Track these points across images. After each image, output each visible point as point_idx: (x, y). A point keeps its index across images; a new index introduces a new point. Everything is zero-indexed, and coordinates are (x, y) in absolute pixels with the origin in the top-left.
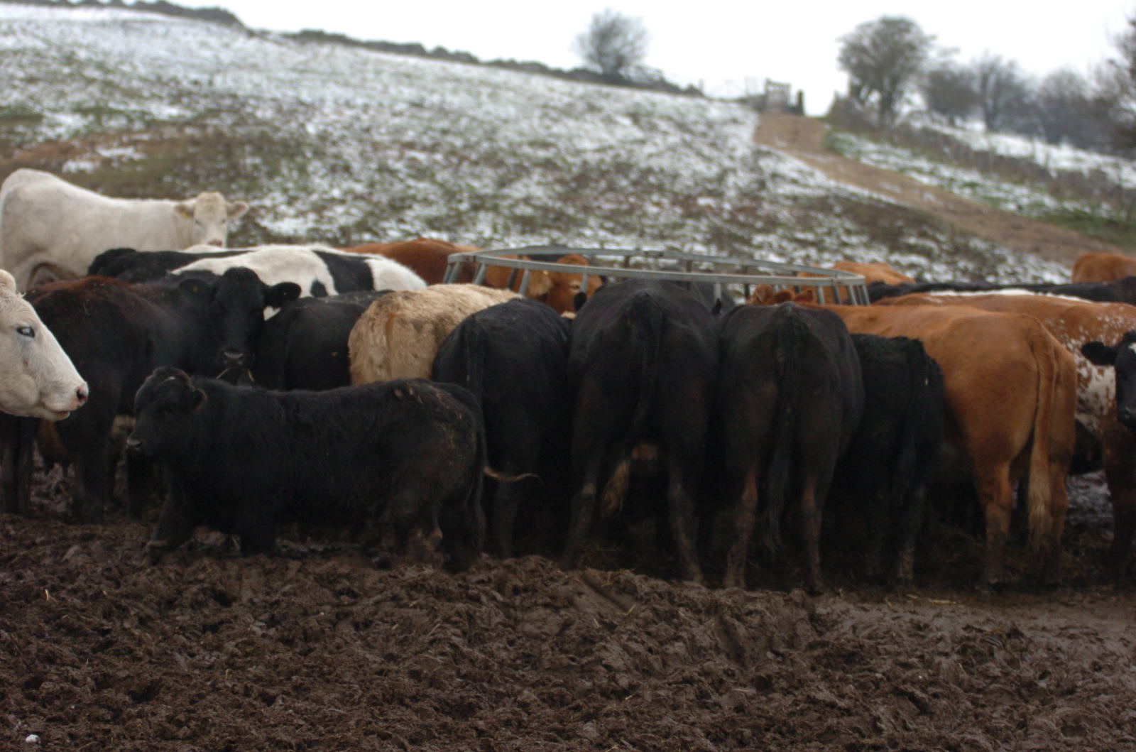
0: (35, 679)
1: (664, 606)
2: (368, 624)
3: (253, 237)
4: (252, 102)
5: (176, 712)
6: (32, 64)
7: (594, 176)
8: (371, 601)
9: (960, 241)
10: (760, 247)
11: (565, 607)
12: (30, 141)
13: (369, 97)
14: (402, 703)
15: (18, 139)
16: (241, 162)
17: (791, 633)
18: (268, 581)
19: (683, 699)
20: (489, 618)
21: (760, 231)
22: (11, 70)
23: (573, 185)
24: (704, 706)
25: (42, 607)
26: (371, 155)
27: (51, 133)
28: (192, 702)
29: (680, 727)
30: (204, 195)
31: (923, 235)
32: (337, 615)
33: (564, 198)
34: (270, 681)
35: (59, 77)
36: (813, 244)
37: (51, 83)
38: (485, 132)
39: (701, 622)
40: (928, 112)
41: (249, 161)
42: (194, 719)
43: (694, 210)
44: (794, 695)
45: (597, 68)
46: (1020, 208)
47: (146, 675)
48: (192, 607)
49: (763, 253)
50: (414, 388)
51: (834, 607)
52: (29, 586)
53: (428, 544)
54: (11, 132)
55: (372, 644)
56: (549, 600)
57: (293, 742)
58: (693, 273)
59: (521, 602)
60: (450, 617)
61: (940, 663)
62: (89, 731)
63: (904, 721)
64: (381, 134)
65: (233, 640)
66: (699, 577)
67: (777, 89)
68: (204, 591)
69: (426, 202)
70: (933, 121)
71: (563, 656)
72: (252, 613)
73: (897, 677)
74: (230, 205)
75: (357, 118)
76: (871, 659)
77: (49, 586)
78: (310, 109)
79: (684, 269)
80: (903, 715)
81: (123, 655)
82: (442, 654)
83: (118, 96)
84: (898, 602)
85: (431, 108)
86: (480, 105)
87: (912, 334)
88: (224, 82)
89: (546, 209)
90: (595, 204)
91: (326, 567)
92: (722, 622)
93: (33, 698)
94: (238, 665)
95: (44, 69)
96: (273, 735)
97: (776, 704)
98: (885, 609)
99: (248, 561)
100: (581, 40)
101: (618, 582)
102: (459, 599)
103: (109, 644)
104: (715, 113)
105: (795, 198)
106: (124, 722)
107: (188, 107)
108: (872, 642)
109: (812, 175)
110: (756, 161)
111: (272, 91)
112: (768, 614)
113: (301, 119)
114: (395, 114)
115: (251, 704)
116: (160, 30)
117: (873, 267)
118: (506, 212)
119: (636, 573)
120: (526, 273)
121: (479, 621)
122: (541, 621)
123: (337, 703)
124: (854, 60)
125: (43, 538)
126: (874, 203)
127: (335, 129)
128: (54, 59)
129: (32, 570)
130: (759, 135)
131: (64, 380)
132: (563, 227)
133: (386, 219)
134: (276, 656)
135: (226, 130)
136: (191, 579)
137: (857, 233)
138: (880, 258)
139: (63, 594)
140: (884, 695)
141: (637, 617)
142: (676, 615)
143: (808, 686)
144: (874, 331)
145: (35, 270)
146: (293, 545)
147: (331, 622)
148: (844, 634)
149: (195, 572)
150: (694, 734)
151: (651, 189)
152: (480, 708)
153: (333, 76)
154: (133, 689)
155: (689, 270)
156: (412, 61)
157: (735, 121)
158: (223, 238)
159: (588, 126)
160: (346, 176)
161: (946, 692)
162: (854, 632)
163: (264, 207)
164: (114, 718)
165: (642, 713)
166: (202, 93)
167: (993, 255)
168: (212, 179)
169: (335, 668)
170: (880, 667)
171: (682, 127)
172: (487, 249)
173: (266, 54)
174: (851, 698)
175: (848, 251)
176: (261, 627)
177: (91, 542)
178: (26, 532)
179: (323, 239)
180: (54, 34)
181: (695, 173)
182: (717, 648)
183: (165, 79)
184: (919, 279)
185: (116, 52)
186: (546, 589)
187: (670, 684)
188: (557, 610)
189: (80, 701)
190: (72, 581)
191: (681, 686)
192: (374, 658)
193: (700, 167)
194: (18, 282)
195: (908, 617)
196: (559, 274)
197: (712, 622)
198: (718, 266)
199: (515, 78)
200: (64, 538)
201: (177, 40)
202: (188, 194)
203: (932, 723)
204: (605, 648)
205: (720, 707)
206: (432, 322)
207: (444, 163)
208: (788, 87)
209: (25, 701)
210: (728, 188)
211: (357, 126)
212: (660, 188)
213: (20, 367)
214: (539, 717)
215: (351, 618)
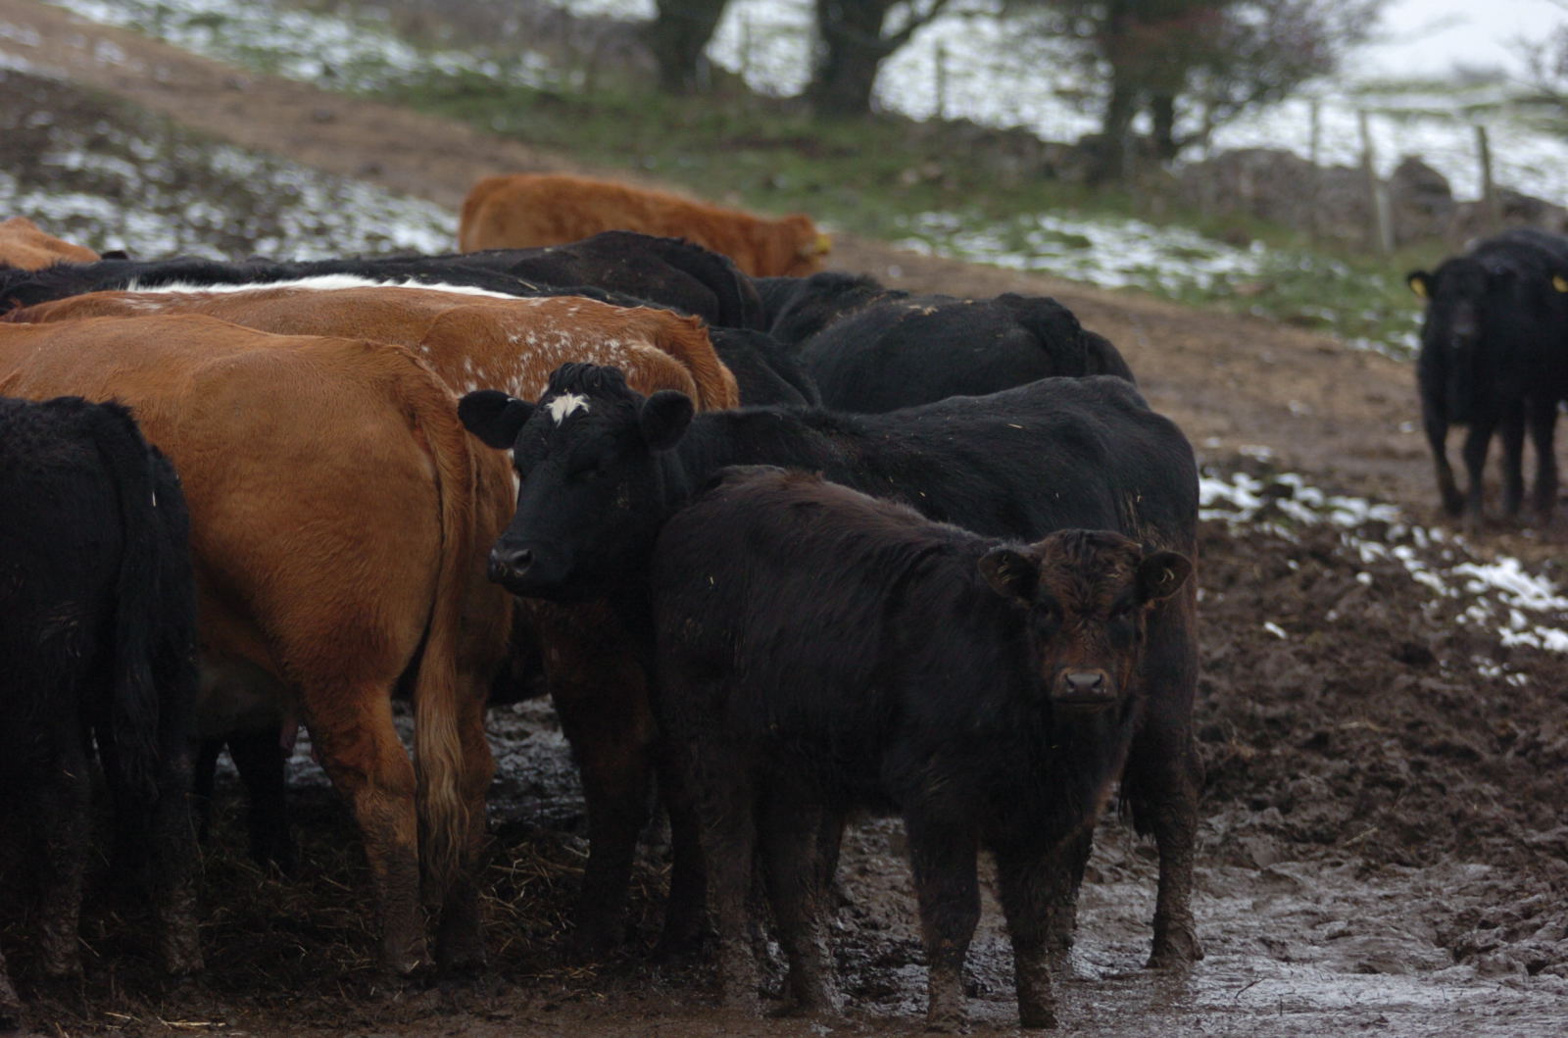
46: (328, 72)
167: (270, 187)
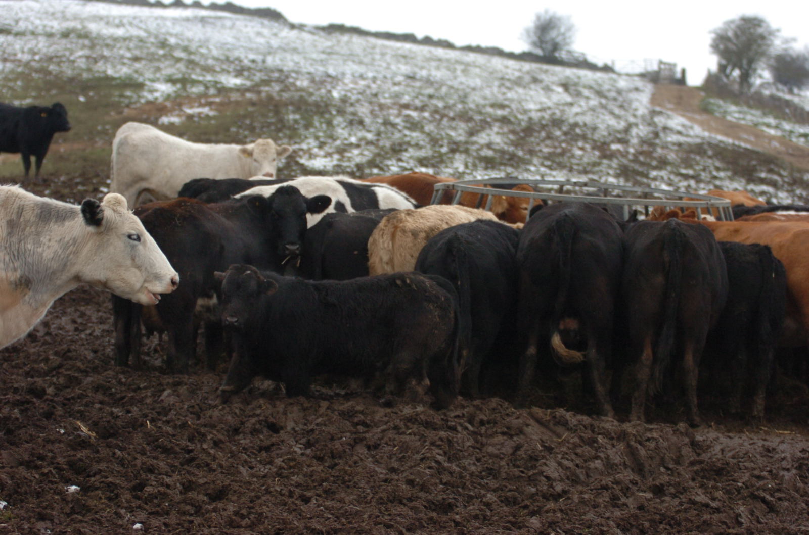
0: (140, 484)
1: (587, 435)
2: (376, 446)
3: (294, 170)
4: (294, 75)
5: (240, 508)
6: (137, 47)
7: (537, 128)
8: (379, 430)
9: (797, 175)
10: (655, 179)
11: (517, 435)
12: (135, 103)
13: (377, 71)
14: (401, 502)
15: (127, 101)
16: (286, 117)
17: (678, 454)
18: (305, 415)
19: (601, 500)
20: (463, 442)
21: (655, 168)
22: (122, 52)
23: (522, 135)
24: (615, 506)
25: (144, 433)
26: (378, 113)
27: (150, 97)
28: (252, 501)
29: (599, 520)
30: (260, 141)
31: (770, 171)
32: (355, 440)
33: (516, 144)
34: (308, 486)
35: (156, 57)
36: (692, 177)
37: (151, 61)
38: (460, 97)
39: (613, 446)
40: (774, 84)
41: (291, 117)
42: (253, 513)
43: (608, 153)
44: (680, 498)
45: (539, 52)
47: (219, 482)
48: (251, 433)
49: (657, 183)
50: (410, 279)
51: (708, 435)
52: (135, 418)
53: (420, 390)
54: (122, 96)
55: (380, 461)
56: (506, 430)
57: (324, 530)
58: (609, 198)
59: (486, 432)
60: (435, 442)
61: (783, 476)
62: (178, 522)
63: (758, 517)
64: (385, 98)
65: (281, 457)
66: (611, 414)
67: (667, 67)
68: (260, 422)
69: (418, 146)
70: (778, 90)
71: (516, 470)
72: (295, 438)
73: (753, 486)
74: (278, 148)
75: (368, 87)
76: (735, 472)
77: (149, 418)
78: (335, 80)
79: (602, 195)
80: (757, 513)
81: (203, 467)
82: (430, 468)
83: (198, 70)
84: (754, 432)
85: (421, 80)
86: (455, 78)
87: (763, 242)
88: (274, 61)
89: (503, 152)
90: (538, 148)
91: (347, 405)
92: (629, 446)
93: (139, 498)
94: (285, 475)
95: (145, 51)
96: (309, 525)
97: (667, 504)
98: (744, 438)
99: (291, 401)
100: (528, 31)
101: (555, 417)
102: (441, 429)
103: (193, 459)
104: (622, 84)
105: (679, 145)
106: (203, 515)
107: (248, 78)
108: (735, 461)
109: (692, 128)
110: (652, 118)
111: (307, 67)
112: (661, 440)
113: (329, 87)
114: (395, 84)
115: (293, 503)
116: (228, 23)
117: (736, 193)
118: (475, 154)
119: (567, 411)
120: (490, 197)
121: (455, 445)
122: (499, 445)
123: (355, 503)
124: (721, 47)
125: (145, 384)
126: (736, 148)
127: (353, 94)
128: (152, 44)
129: (138, 407)
130: (654, 100)
131: (162, 272)
132: (515, 164)
133: (389, 159)
134: (311, 469)
135: (275, 95)
136: (251, 413)
137: (724, 170)
138: (740, 188)
139: (160, 424)
140: (744, 498)
141: (568, 442)
142: (596, 441)
143: (690, 492)
144: (737, 239)
145: (140, 193)
146: (324, 390)
147: (350, 444)
148: (716, 454)
149: (253, 409)
150: (608, 526)
151: (576, 138)
152: (457, 506)
153: (351, 56)
154: (209, 491)
155: (605, 196)
156: (408, 46)
157: (637, 90)
158: (274, 172)
159: (532, 93)
160: (360, 127)
161: (787, 497)
162: (722, 454)
163: (302, 150)
164: (196, 513)
165: (572, 510)
166: (258, 69)
168: (265, 130)
169: (353, 477)
170: (741, 478)
171: (599, 94)
172: (461, 180)
173: (303, 41)
174: (720, 500)
175: (718, 183)
176: (300, 448)
177: (179, 387)
178: (133, 380)
179: (344, 173)
180: (152, 26)
181: (608, 126)
182: (625, 463)
183: (231, 59)
184: (768, 202)
185: (196, 39)
186: (503, 422)
187: (591, 490)
188: (511, 436)
189: (171, 500)
190: (166, 415)
191: (599, 491)
192: (381, 471)
193: (612, 122)
194: (128, 202)
195: (760, 443)
196: (512, 197)
197: (621, 446)
198: (626, 193)
199: (480, 59)
200: (161, 384)
201: (240, 31)
202: (248, 140)
203: (778, 519)
204: (545, 464)
205: (627, 506)
206: (425, 231)
207: (430, 119)
208: (675, 65)
209: (133, 500)
210: (632, 137)
211: (368, 92)
212: (584, 138)
213: (129, 262)
214: (498, 513)
215: (365, 442)
